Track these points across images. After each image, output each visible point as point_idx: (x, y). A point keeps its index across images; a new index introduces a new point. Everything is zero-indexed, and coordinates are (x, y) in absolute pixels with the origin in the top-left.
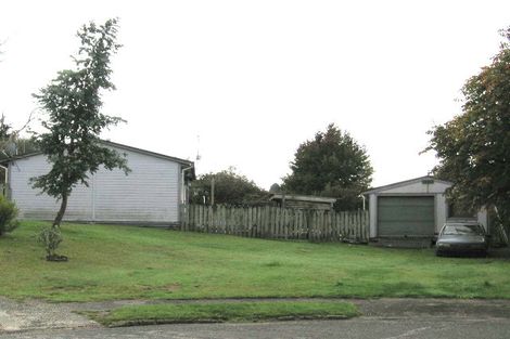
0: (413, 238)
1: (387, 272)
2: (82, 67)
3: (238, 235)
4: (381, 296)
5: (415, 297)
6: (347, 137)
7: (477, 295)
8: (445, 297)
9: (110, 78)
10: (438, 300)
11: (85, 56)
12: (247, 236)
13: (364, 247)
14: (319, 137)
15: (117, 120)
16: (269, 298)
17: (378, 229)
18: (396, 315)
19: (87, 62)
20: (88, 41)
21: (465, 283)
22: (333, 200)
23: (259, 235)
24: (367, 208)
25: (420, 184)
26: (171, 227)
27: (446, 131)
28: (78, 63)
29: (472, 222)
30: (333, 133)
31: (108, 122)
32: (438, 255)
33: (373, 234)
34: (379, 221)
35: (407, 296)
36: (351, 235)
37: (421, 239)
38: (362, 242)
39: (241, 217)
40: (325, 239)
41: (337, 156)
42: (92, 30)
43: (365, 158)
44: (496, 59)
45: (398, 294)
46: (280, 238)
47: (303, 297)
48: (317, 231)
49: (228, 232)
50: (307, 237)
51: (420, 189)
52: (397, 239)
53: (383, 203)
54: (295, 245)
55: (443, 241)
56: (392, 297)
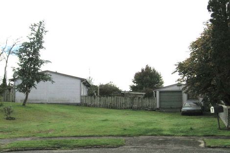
0: (174, 108)
1: (152, 123)
2: (32, 40)
3: (104, 107)
4: (140, 135)
5: (155, 135)
6: (154, 70)
7: (184, 134)
8: (169, 135)
9: (43, 45)
10: (165, 137)
11: (33, 36)
12: (108, 108)
13: (153, 112)
14: (143, 70)
15: (47, 61)
16: (89, 136)
17: (160, 104)
18: (141, 145)
19: (34, 38)
20: (34, 30)
21: (182, 128)
22: (144, 94)
23: (112, 108)
24: (156, 96)
25: (176, 86)
26: (77, 105)
27: (182, 64)
28: (30, 39)
29: (197, 101)
30: (148, 68)
31: (44, 62)
32: (182, 115)
33: (158, 106)
34: (160, 101)
35: (152, 135)
36: (149, 107)
37: (177, 108)
38: (154, 110)
39: (105, 101)
40: (139, 109)
41: (150, 77)
42: (35, 25)
43: (161, 77)
44: (201, 34)
45: (149, 134)
46: (121, 109)
47: (105, 136)
48: (135, 106)
49: (100, 106)
50: (131, 108)
51: (177, 88)
52: (167, 108)
53: (162, 94)
54: (125, 111)
55: (184, 109)
56: (145, 135)
